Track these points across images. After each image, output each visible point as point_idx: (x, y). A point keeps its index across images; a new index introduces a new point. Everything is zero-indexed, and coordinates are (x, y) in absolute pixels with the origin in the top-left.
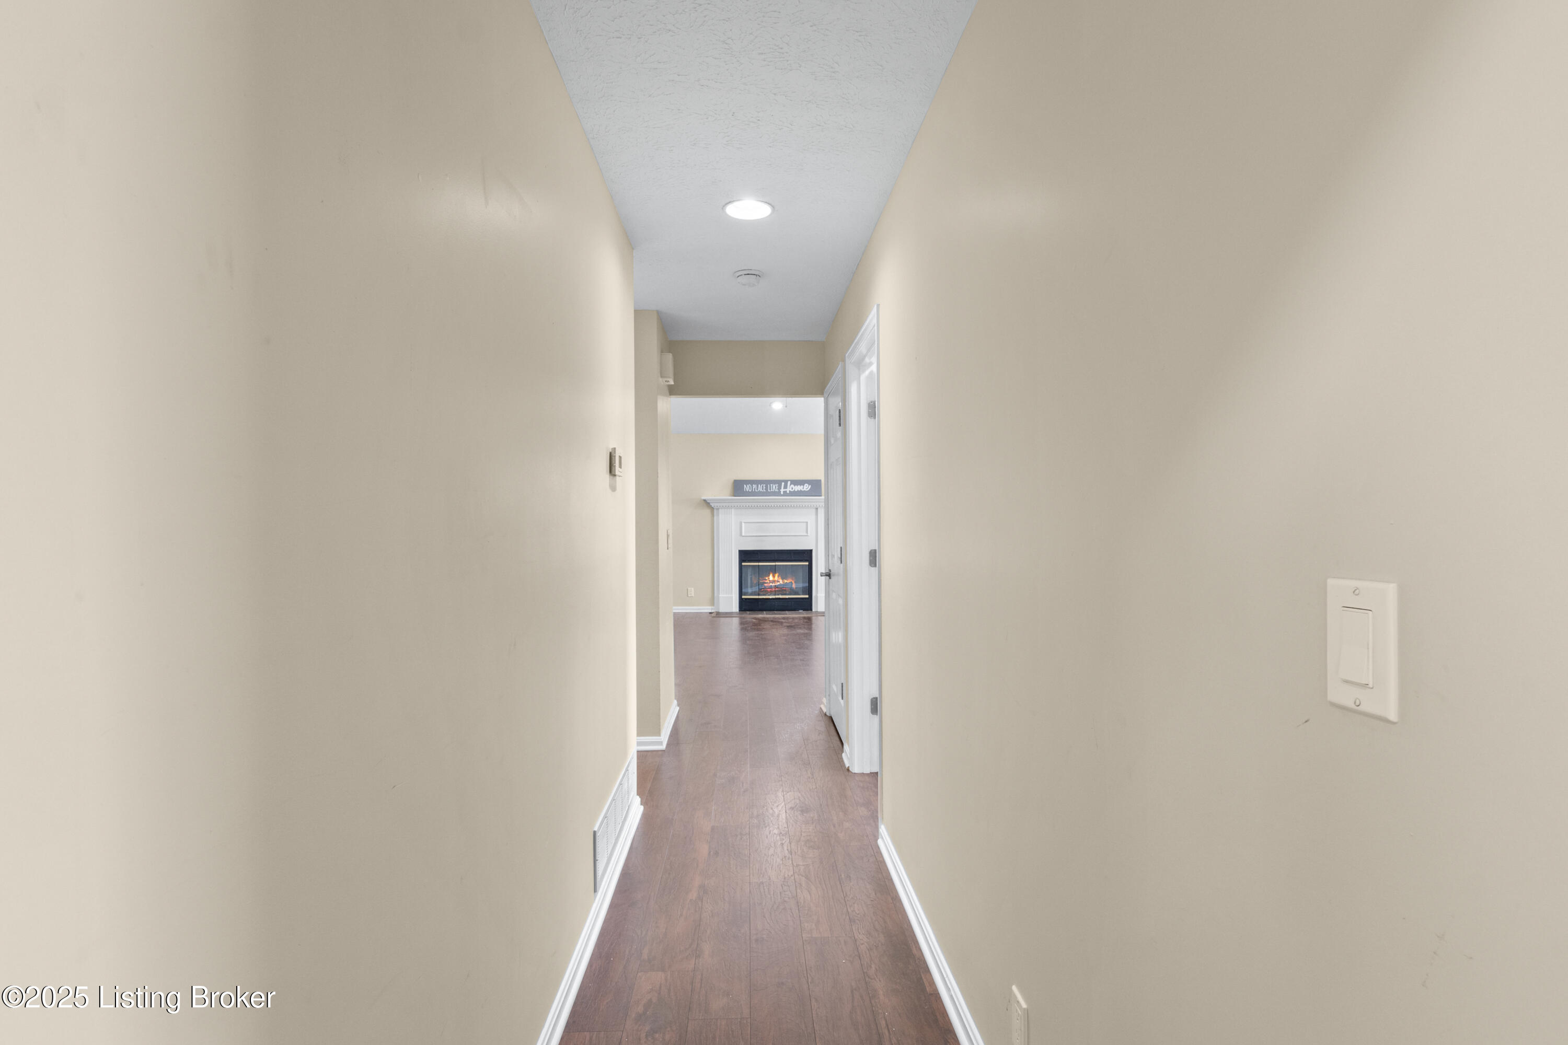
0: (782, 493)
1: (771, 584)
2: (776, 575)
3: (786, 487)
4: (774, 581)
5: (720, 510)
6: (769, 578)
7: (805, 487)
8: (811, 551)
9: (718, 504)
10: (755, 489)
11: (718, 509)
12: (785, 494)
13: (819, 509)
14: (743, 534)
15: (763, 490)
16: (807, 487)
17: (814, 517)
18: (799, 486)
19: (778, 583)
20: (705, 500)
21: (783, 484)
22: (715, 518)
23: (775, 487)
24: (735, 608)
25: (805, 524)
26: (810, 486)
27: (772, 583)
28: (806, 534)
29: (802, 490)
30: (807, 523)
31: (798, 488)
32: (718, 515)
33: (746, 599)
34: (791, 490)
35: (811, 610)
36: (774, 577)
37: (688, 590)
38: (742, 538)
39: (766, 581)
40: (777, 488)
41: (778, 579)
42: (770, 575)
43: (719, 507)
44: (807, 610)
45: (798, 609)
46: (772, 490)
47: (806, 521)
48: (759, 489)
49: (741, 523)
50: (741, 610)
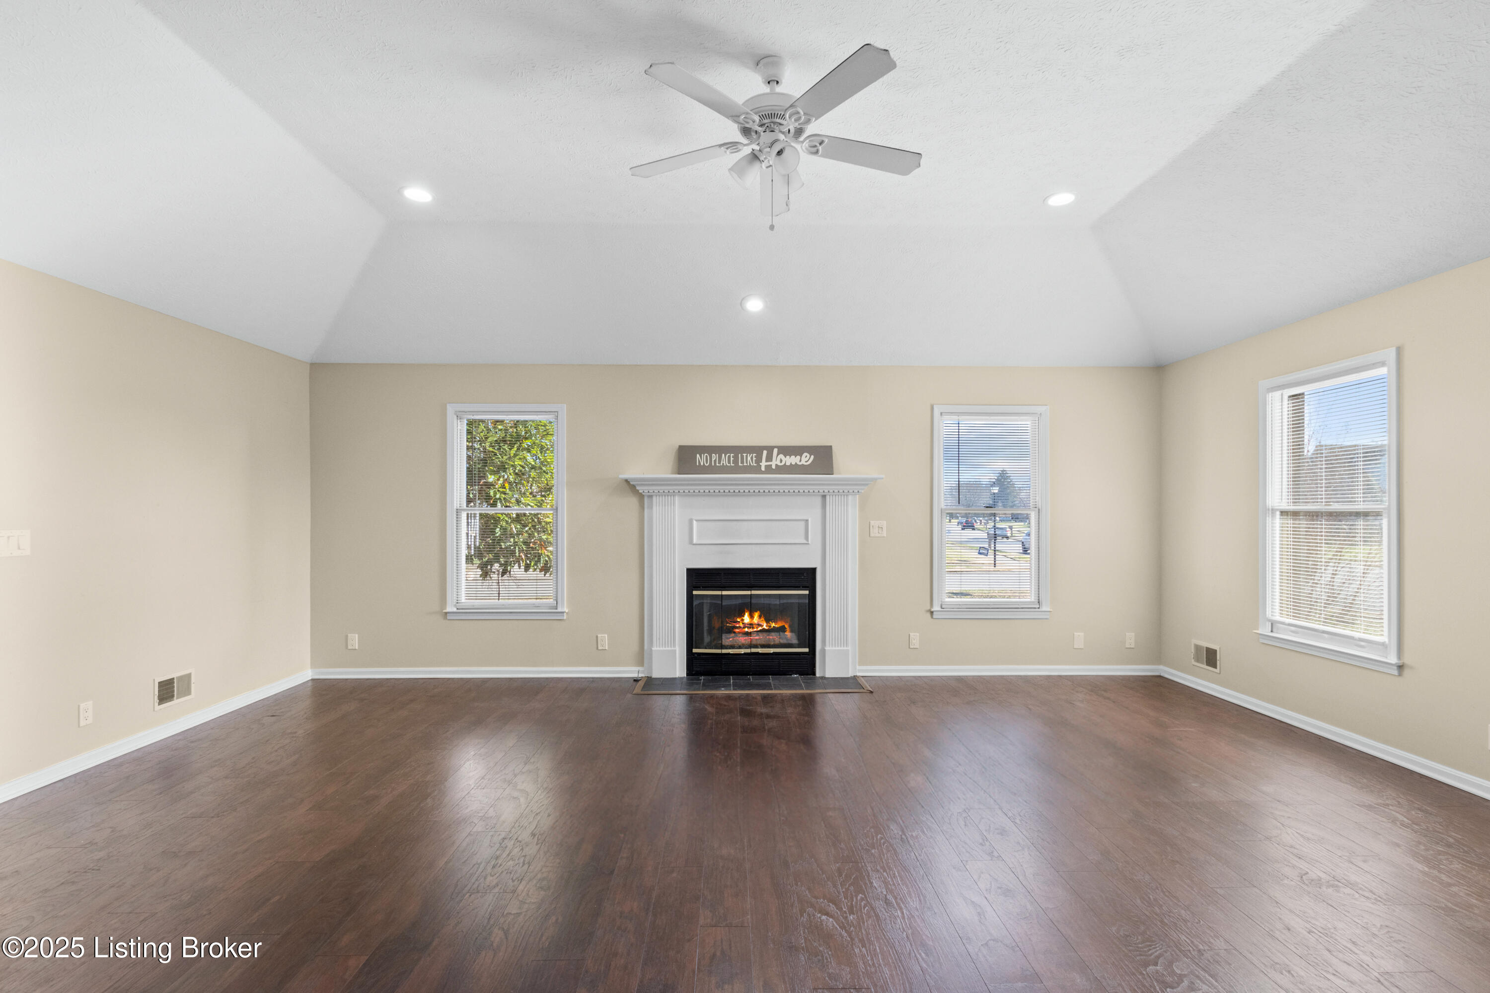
0: (763, 469)
1: (746, 630)
2: (756, 615)
3: (769, 458)
4: (751, 625)
5: (654, 498)
6: (743, 619)
7: (804, 459)
8: (813, 570)
9: (651, 488)
10: (715, 461)
11: (651, 497)
12: (769, 469)
13: (828, 497)
14: (695, 541)
15: (729, 462)
16: (806, 459)
17: (818, 511)
18: (793, 457)
19: (760, 628)
20: (627, 481)
21: (765, 453)
22: (646, 510)
23: (752, 458)
24: (679, 670)
25: (803, 523)
26: (812, 457)
27: (749, 628)
28: (804, 541)
29: (799, 463)
30: (807, 521)
31: (791, 460)
32: (651, 507)
33: (699, 654)
34: (779, 464)
35: (814, 673)
36: (752, 617)
37: (597, 637)
38: (694, 544)
39: (738, 626)
40: (755, 460)
41: (758, 622)
42: (745, 614)
43: (653, 494)
44: (807, 674)
45: (791, 675)
46: (745, 464)
47: (805, 518)
48: (722, 462)
49: (691, 522)
50: (693, 675)
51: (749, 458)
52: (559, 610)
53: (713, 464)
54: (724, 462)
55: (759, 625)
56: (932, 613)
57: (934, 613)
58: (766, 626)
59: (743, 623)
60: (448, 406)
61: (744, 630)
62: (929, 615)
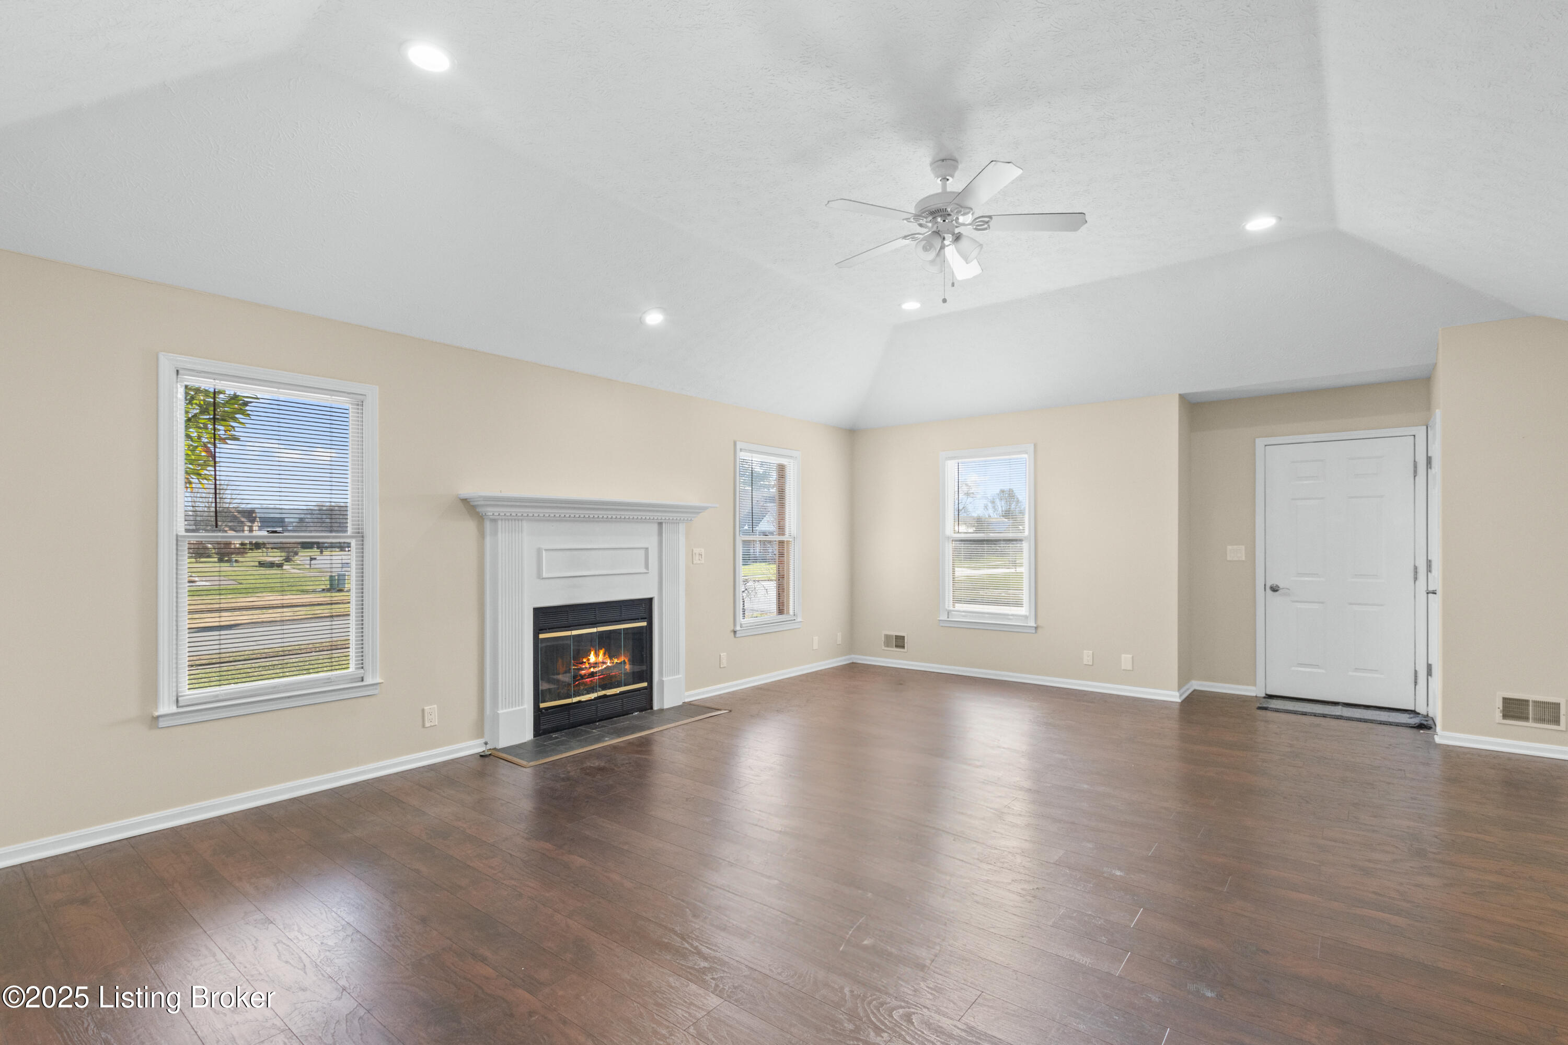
1: (592, 670)
2: (601, 652)
4: (595, 665)
5: (500, 522)
6: (588, 660)
8: (650, 600)
9: (495, 510)
11: (494, 521)
13: (664, 524)
14: (545, 575)
17: (654, 540)
19: (603, 669)
20: (465, 501)
22: (488, 540)
24: (526, 734)
25: (643, 552)
27: (595, 667)
28: (645, 571)
30: (647, 549)
32: (495, 533)
33: (547, 709)
35: (651, 708)
36: (597, 655)
37: (423, 710)
38: (543, 578)
39: (584, 667)
41: (603, 659)
42: (590, 653)
43: (498, 517)
44: (646, 710)
45: (632, 713)
47: (647, 547)
49: (539, 551)
50: (540, 735)
52: (369, 680)
55: (604, 663)
56: (735, 632)
57: (738, 633)
58: (610, 663)
59: (589, 663)
60: (163, 358)
61: (590, 670)
62: (732, 634)
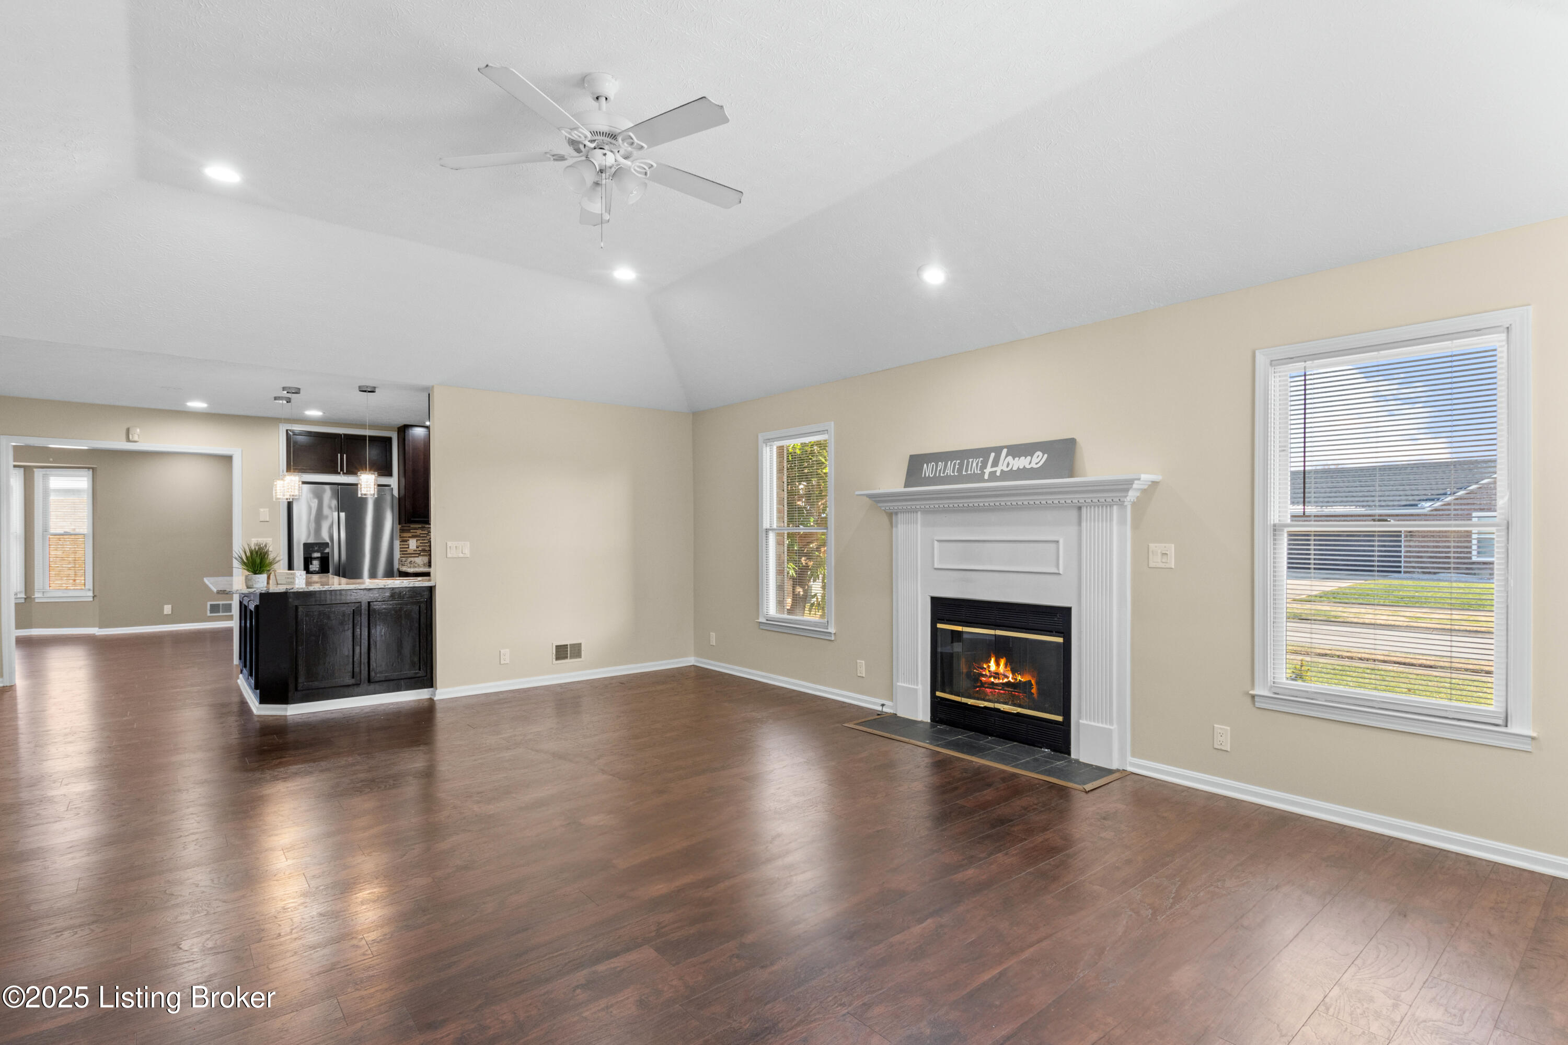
0: (991, 476)
1: (992, 679)
2: (1002, 662)
3: (996, 462)
4: (996, 675)
6: (989, 667)
7: (1035, 459)
10: (940, 470)
11: (896, 514)
12: (998, 478)
13: (1082, 508)
14: (938, 566)
15: (953, 472)
16: (1038, 460)
18: (1023, 458)
19: (1005, 680)
20: (868, 498)
21: (993, 455)
22: (894, 529)
23: (977, 464)
25: (1053, 544)
26: (1046, 456)
27: (995, 678)
29: (1028, 467)
31: (1022, 462)
32: (897, 525)
34: (1006, 469)
35: (1068, 751)
36: (998, 664)
39: (984, 673)
40: (980, 466)
41: (1004, 671)
42: (991, 660)
46: (969, 472)
47: (1054, 538)
48: (947, 471)
49: (932, 543)
51: (974, 465)
53: (937, 475)
54: (949, 472)
55: (1005, 676)
58: (1012, 678)
59: (989, 671)
60: (760, 436)
61: (990, 679)
